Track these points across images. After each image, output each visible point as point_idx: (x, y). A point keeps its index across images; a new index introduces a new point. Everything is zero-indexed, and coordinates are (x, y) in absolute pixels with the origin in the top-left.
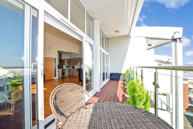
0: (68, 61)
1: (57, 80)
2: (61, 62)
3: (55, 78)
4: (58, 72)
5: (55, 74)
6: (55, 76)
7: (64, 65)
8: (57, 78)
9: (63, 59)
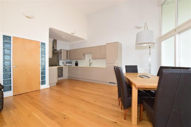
0: (67, 53)
1: (48, 91)
2: (56, 54)
3: (42, 87)
4: (50, 73)
5: (43, 78)
6: (43, 83)
7: (61, 59)
8: (47, 86)
9: (59, 50)
